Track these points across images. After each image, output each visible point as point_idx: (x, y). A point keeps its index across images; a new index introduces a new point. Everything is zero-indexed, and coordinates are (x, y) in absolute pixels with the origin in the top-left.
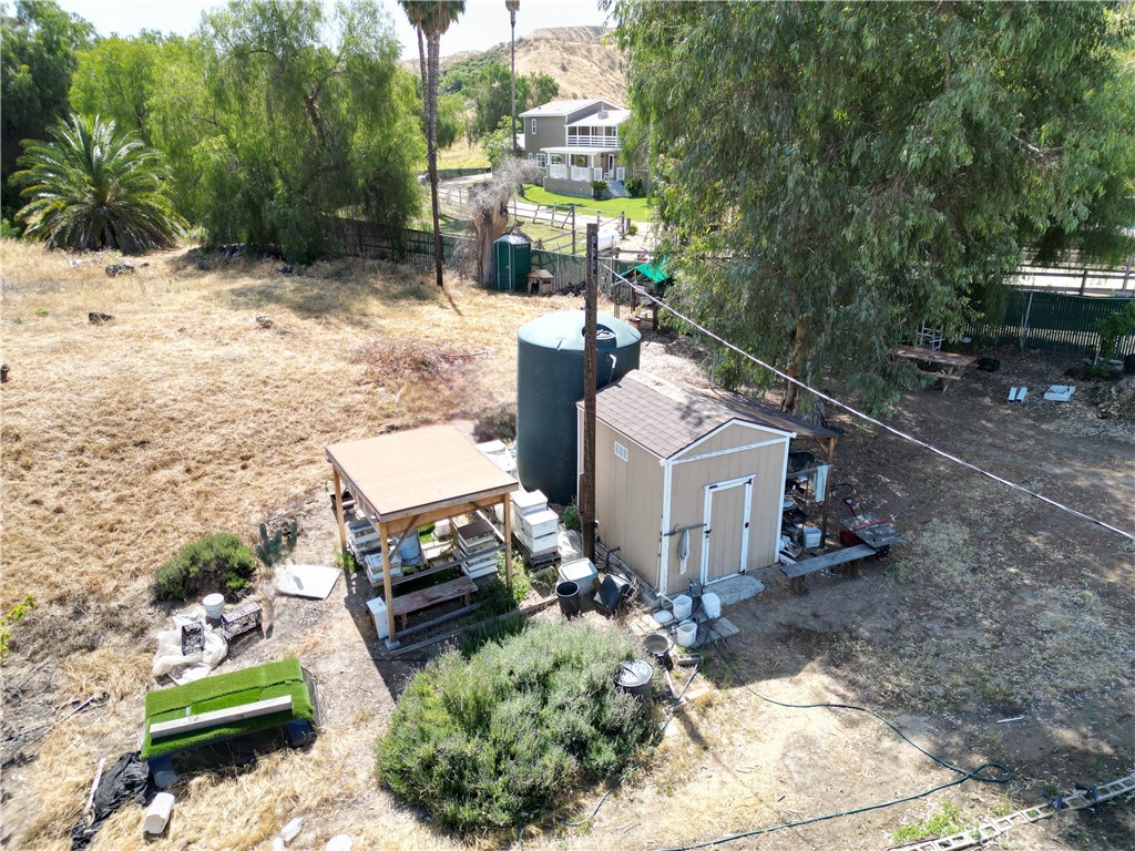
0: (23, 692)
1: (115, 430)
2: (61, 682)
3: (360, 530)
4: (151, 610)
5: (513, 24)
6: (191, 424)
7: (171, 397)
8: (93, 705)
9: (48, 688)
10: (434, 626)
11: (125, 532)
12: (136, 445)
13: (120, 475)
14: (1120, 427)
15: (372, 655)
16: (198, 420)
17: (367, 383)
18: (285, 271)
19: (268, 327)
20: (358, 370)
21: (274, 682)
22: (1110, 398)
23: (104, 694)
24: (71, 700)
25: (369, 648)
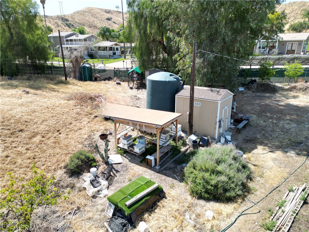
0: (46, 216)
1: (9, 128)
2: (57, 209)
3: (128, 140)
4: (71, 179)
5: (44, 8)
6: (33, 123)
7: (21, 115)
8: (77, 212)
9: (54, 212)
10: (165, 160)
11: (40, 158)
12: (19, 131)
13: (21, 142)
14: (258, 93)
15: (155, 171)
16: (35, 121)
17: (78, 106)
18: (9, 79)
19: (28, 93)
20: (72, 102)
21: (146, 182)
22: (252, 88)
23: (78, 207)
24: (68, 213)
25: (152, 170)
